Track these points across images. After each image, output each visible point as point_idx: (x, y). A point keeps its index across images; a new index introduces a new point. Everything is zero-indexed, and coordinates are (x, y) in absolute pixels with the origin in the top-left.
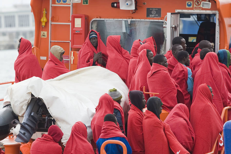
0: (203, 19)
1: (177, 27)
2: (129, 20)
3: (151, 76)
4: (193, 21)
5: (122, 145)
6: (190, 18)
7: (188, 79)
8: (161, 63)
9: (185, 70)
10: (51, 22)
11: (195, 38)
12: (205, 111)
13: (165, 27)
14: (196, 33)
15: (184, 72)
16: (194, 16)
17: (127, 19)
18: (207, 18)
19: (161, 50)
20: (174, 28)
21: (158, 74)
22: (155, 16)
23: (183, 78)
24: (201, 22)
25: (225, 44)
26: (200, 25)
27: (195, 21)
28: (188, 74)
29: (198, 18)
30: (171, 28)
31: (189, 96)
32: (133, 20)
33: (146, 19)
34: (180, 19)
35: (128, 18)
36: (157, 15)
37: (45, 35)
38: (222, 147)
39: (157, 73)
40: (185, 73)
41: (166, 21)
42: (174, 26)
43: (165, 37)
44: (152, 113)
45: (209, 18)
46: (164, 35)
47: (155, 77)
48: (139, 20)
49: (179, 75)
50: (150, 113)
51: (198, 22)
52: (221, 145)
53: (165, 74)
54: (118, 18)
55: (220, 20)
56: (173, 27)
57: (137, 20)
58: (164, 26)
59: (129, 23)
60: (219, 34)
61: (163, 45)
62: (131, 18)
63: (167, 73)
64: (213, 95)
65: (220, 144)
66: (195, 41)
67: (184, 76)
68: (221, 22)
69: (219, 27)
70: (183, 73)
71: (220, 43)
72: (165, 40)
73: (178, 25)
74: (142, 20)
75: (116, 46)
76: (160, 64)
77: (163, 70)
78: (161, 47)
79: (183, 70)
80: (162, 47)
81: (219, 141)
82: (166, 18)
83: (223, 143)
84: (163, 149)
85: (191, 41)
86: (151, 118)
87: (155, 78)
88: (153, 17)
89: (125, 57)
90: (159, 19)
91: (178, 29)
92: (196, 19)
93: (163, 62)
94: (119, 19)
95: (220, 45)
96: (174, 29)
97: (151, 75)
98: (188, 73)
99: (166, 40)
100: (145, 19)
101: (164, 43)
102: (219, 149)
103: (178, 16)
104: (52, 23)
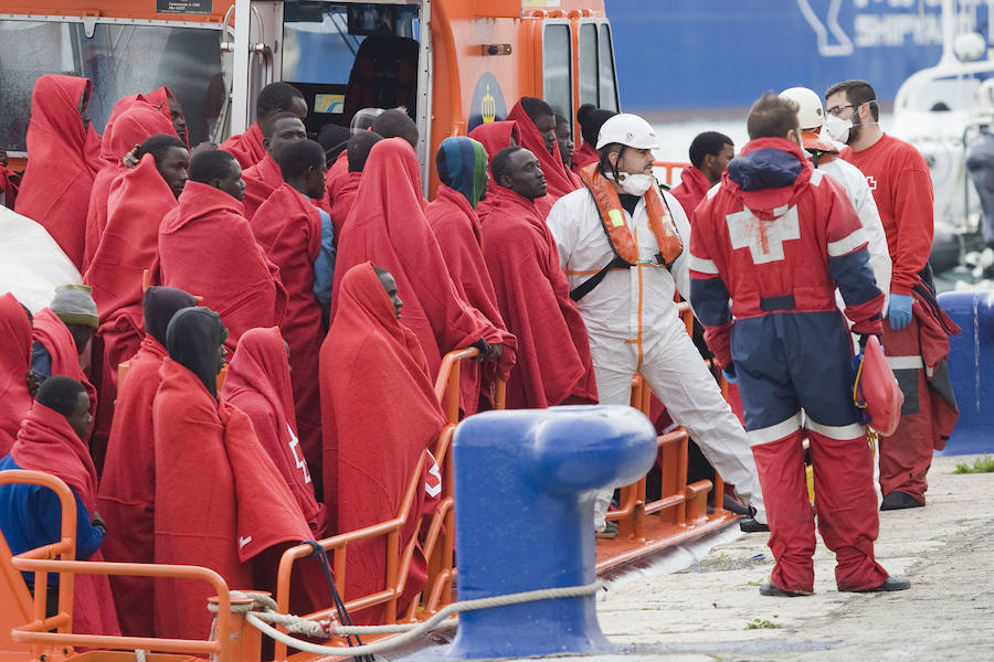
0: (371, 27)
1: (273, 51)
2: (90, 23)
3: (179, 230)
4: (330, 34)
5: (60, 488)
6: (322, 24)
7: (322, 253)
8: (222, 183)
9: (313, 219)
11: (341, 98)
12: (363, 364)
13: (227, 50)
14: (344, 80)
15: (306, 228)
16: (336, 16)
17: (80, 15)
18: (386, 24)
19: (211, 137)
20: (261, 55)
21: (207, 226)
22: (188, 9)
23: (303, 247)
24: (361, 39)
25: (451, 120)
26: (360, 50)
27: (342, 34)
28: (323, 235)
29: (349, 25)
30: (252, 54)
31: (318, 313)
32: (103, 20)
33: (156, 18)
34: (286, 24)
35: (84, 12)
36: (198, 5)
38: (435, 498)
39: (205, 222)
40: (313, 231)
41: (230, 29)
42: (261, 47)
43: (228, 88)
44: (182, 371)
45: (394, 25)
46: (222, 80)
47: (195, 234)
48: (128, 21)
49: (287, 235)
50: (176, 371)
51: (349, 38)
52: (435, 491)
53: (236, 228)
54: (46, 14)
55: (437, 27)
56: (257, 52)
57: (120, 21)
58: (224, 45)
59: (89, 31)
60: (430, 79)
61: (219, 120)
62: (97, 13)
63: (244, 224)
64: (401, 302)
65: (428, 488)
66: (339, 109)
67: (307, 241)
68: (441, 35)
69: (430, 54)
70: (305, 230)
71: (433, 113)
72: (227, 101)
73: (276, 42)
74: (137, 22)
75: (60, 116)
76: (218, 187)
77: (229, 210)
78: (211, 127)
79: (305, 219)
80: (214, 128)
81: (427, 479)
82: (233, 17)
83: (440, 485)
84: (209, 509)
85: (325, 111)
86: (177, 389)
87: (195, 237)
88: (182, 11)
89: (91, 162)
90: (203, 21)
91: (277, 57)
92: (344, 28)
93: (229, 180)
94: (52, 18)
95: (433, 120)
96: (263, 57)
97: (180, 226)
98: (321, 230)
99: (230, 102)
100: (150, 18)
101: (223, 111)
102: (427, 509)
103: (277, 7)
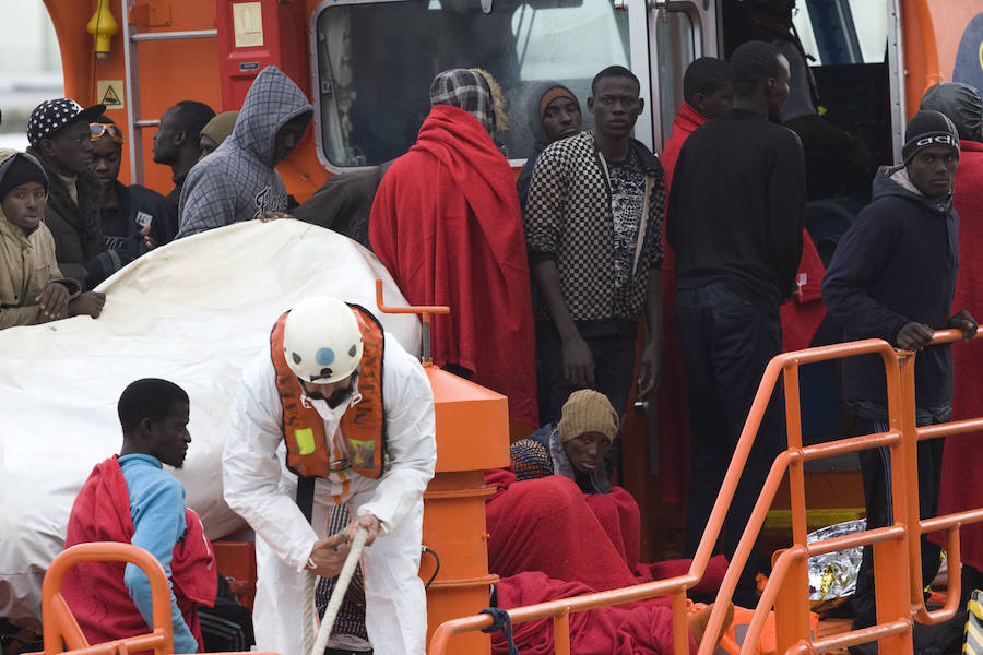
10: (131, 33)
13: (622, 7)
25: (927, 74)
37: (114, 97)
59: (486, 5)
95: (907, 77)
104: (138, 36)
